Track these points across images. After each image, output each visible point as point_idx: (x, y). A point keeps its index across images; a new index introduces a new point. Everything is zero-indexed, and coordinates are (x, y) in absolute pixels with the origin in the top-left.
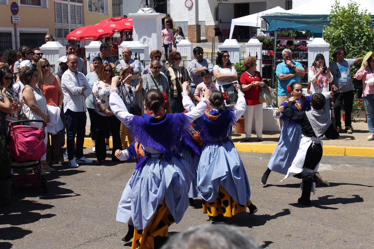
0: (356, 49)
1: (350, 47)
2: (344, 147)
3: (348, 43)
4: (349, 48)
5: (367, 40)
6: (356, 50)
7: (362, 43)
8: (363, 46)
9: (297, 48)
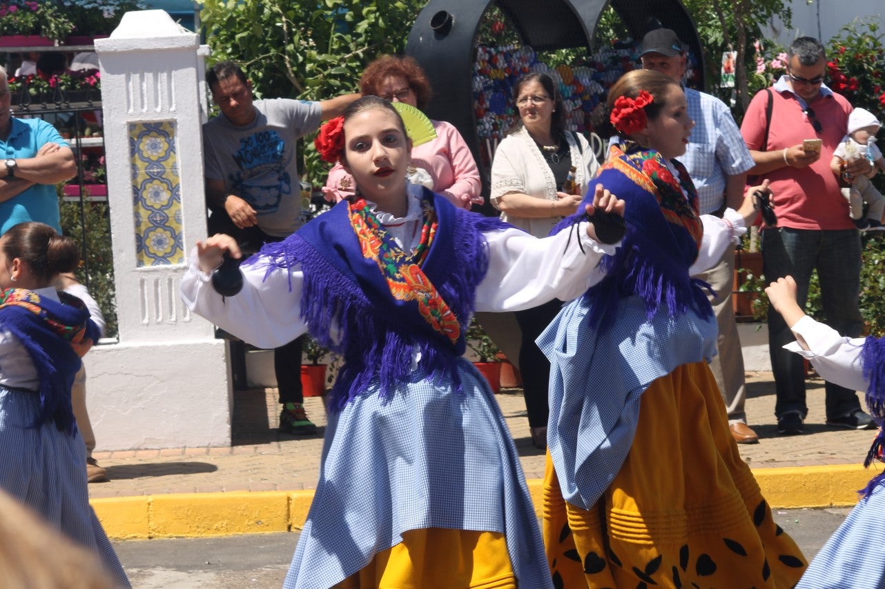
0: (333, 66)
1: (307, 59)
2: (283, 494)
3: (296, 38)
4: (303, 65)
5: (381, 21)
6: (333, 71)
7: (359, 35)
8: (363, 52)
9: (81, 85)
